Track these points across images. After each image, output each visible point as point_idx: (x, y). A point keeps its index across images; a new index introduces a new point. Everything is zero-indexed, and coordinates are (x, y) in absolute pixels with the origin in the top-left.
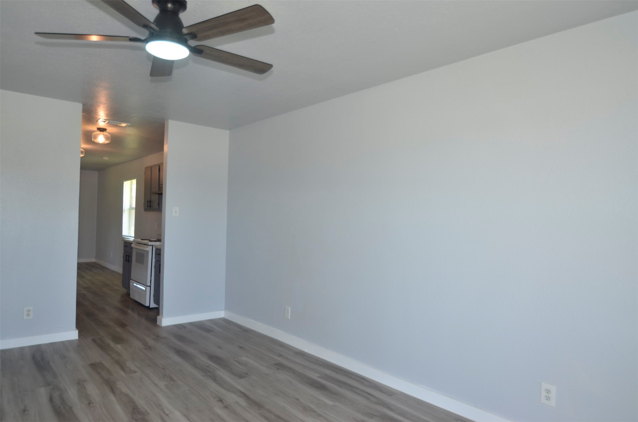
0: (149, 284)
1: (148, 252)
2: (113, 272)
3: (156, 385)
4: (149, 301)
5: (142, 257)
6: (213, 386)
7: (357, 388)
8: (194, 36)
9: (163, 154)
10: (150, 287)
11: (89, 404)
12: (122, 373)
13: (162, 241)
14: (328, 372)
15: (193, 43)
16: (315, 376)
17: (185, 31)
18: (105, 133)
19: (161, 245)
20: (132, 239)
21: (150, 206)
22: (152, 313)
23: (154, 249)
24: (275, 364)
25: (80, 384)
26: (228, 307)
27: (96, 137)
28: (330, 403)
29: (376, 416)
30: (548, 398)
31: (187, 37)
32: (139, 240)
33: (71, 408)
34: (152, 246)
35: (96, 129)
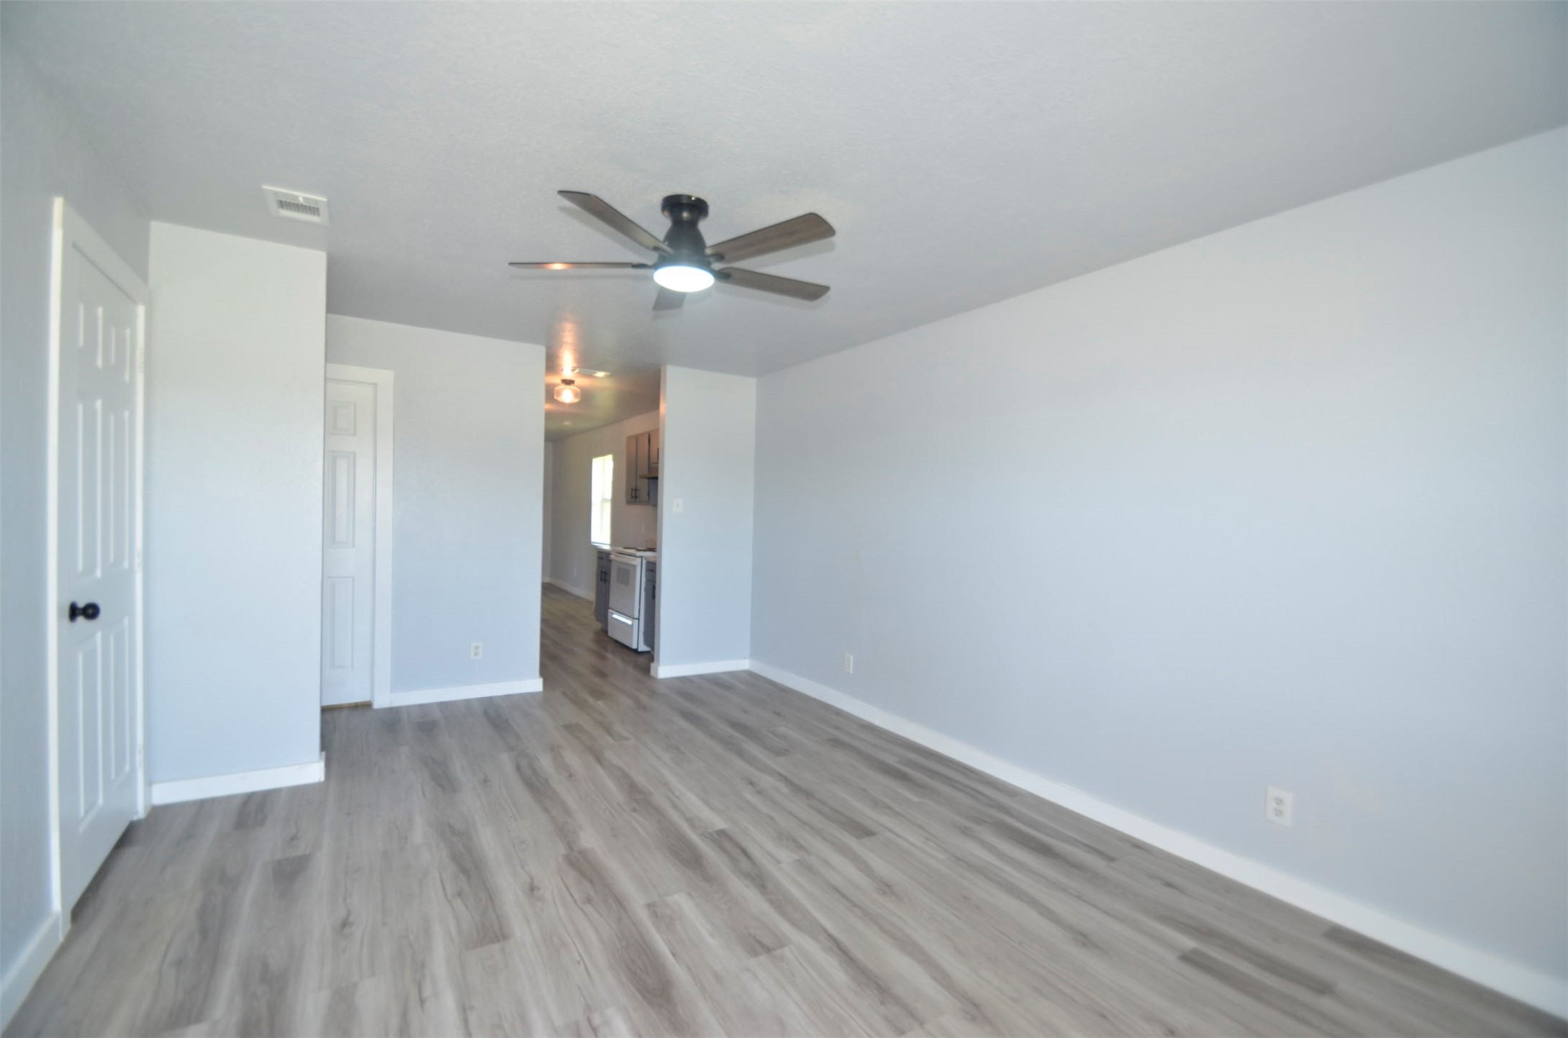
0: (636, 616)
1: (634, 566)
2: (577, 598)
3: (659, 758)
4: (638, 643)
5: (626, 574)
6: (739, 763)
7: (959, 782)
8: (720, 257)
9: (658, 414)
10: (639, 619)
11: (570, 776)
12: (611, 741)
13: (657, 550)
14: (912, 756)
15: (717, 266)
16: (891, 760)
17: (708, 251)
18: (572, 387)
19: (655, 557)
20: (607, 548)
21: (636, 497)
22: (641, 660)
23: (644, 562)
24: (830, 740)
25: (555, 750)
26: (754, 655)
27: (559, 393)
28: (915, 799)
29: (986, 822)
30: (1279, 813)
31: (711, 259)
32: (621, 549)
33: (546, 780)
34: (642, 557)
35: (560, 382)
